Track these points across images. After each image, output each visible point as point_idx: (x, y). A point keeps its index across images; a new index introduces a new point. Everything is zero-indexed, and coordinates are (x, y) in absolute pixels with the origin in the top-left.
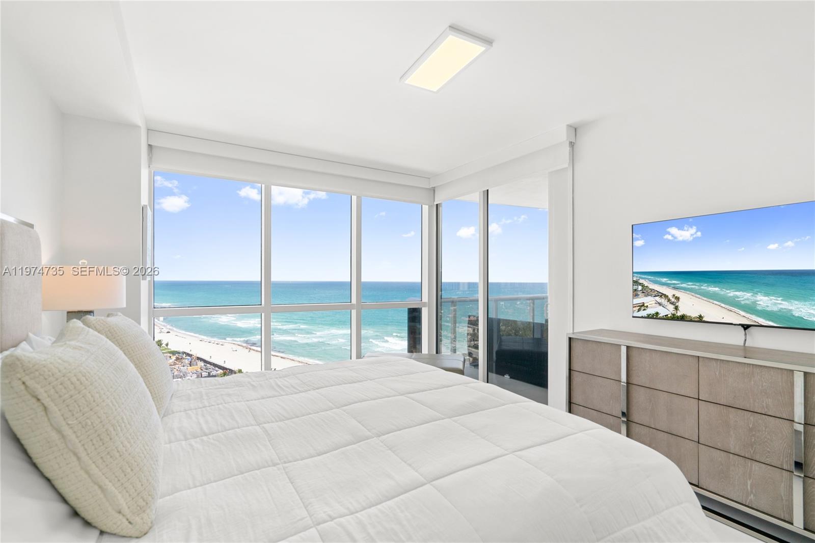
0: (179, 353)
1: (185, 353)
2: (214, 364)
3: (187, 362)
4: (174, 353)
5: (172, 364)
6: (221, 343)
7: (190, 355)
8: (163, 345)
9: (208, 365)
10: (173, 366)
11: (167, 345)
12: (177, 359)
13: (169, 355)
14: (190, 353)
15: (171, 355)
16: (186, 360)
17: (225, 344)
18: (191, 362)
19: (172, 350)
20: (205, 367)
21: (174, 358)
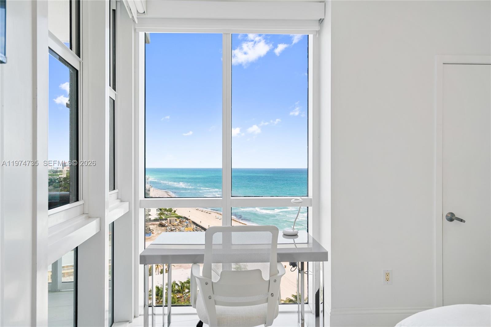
0: (182, 217)
1: (185, 218)
2: (202, 227)
3: (185, 224)
4: (179, 217)
5: (177, 225)
6: (209, 212)
7: (187, 219)
8: (173, 211)
9: (198, 227)
10: (177, 227)
11: (175, 211)
12: (180, 222)
13: (175, 218)
14: (189, 218)
15: (177, 219)
16: (185, 223)
17: (212, 213)
18: (187, 225)
19: (179, 215)
20: (196, 228)
21: (178, 221)
